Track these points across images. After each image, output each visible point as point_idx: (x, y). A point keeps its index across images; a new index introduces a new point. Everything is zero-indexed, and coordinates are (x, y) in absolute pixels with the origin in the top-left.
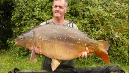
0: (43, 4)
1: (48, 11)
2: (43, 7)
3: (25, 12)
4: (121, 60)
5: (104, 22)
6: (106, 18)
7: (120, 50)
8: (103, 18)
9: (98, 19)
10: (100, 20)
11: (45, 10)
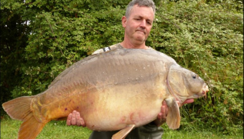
0: (89, 25)
1: (96, 38)
2: (87, 31)
3: (56, 37)
4: (219, 127)
5: (192, 61)
6: (194, 54)
7: (217, 110)
8: (191, 54)
9: (182, 56)
10: (185, 58)
11: (91, 36)
